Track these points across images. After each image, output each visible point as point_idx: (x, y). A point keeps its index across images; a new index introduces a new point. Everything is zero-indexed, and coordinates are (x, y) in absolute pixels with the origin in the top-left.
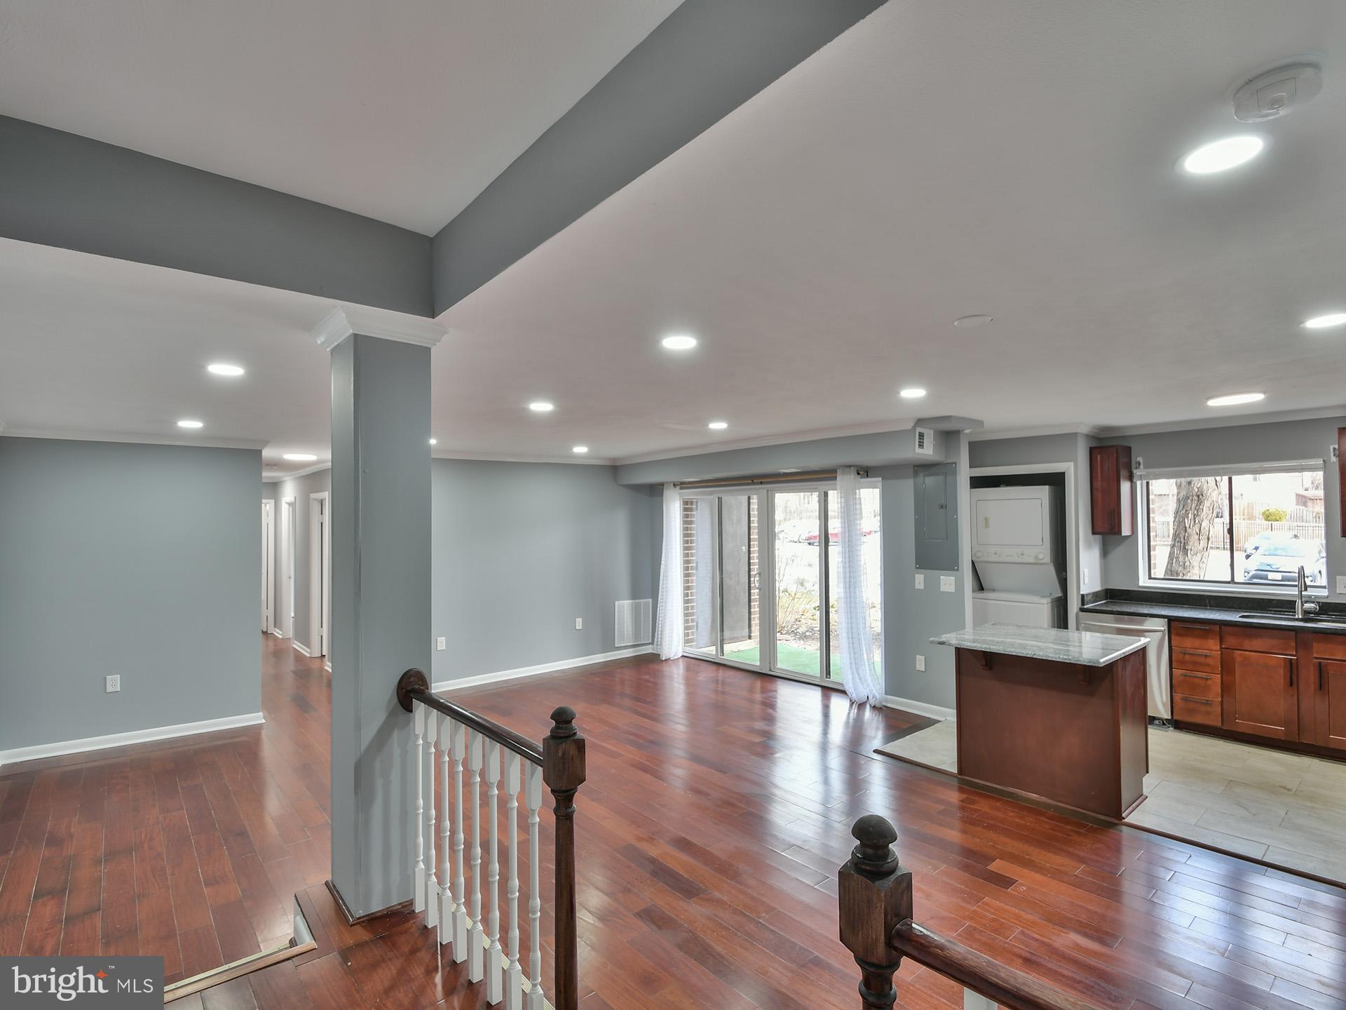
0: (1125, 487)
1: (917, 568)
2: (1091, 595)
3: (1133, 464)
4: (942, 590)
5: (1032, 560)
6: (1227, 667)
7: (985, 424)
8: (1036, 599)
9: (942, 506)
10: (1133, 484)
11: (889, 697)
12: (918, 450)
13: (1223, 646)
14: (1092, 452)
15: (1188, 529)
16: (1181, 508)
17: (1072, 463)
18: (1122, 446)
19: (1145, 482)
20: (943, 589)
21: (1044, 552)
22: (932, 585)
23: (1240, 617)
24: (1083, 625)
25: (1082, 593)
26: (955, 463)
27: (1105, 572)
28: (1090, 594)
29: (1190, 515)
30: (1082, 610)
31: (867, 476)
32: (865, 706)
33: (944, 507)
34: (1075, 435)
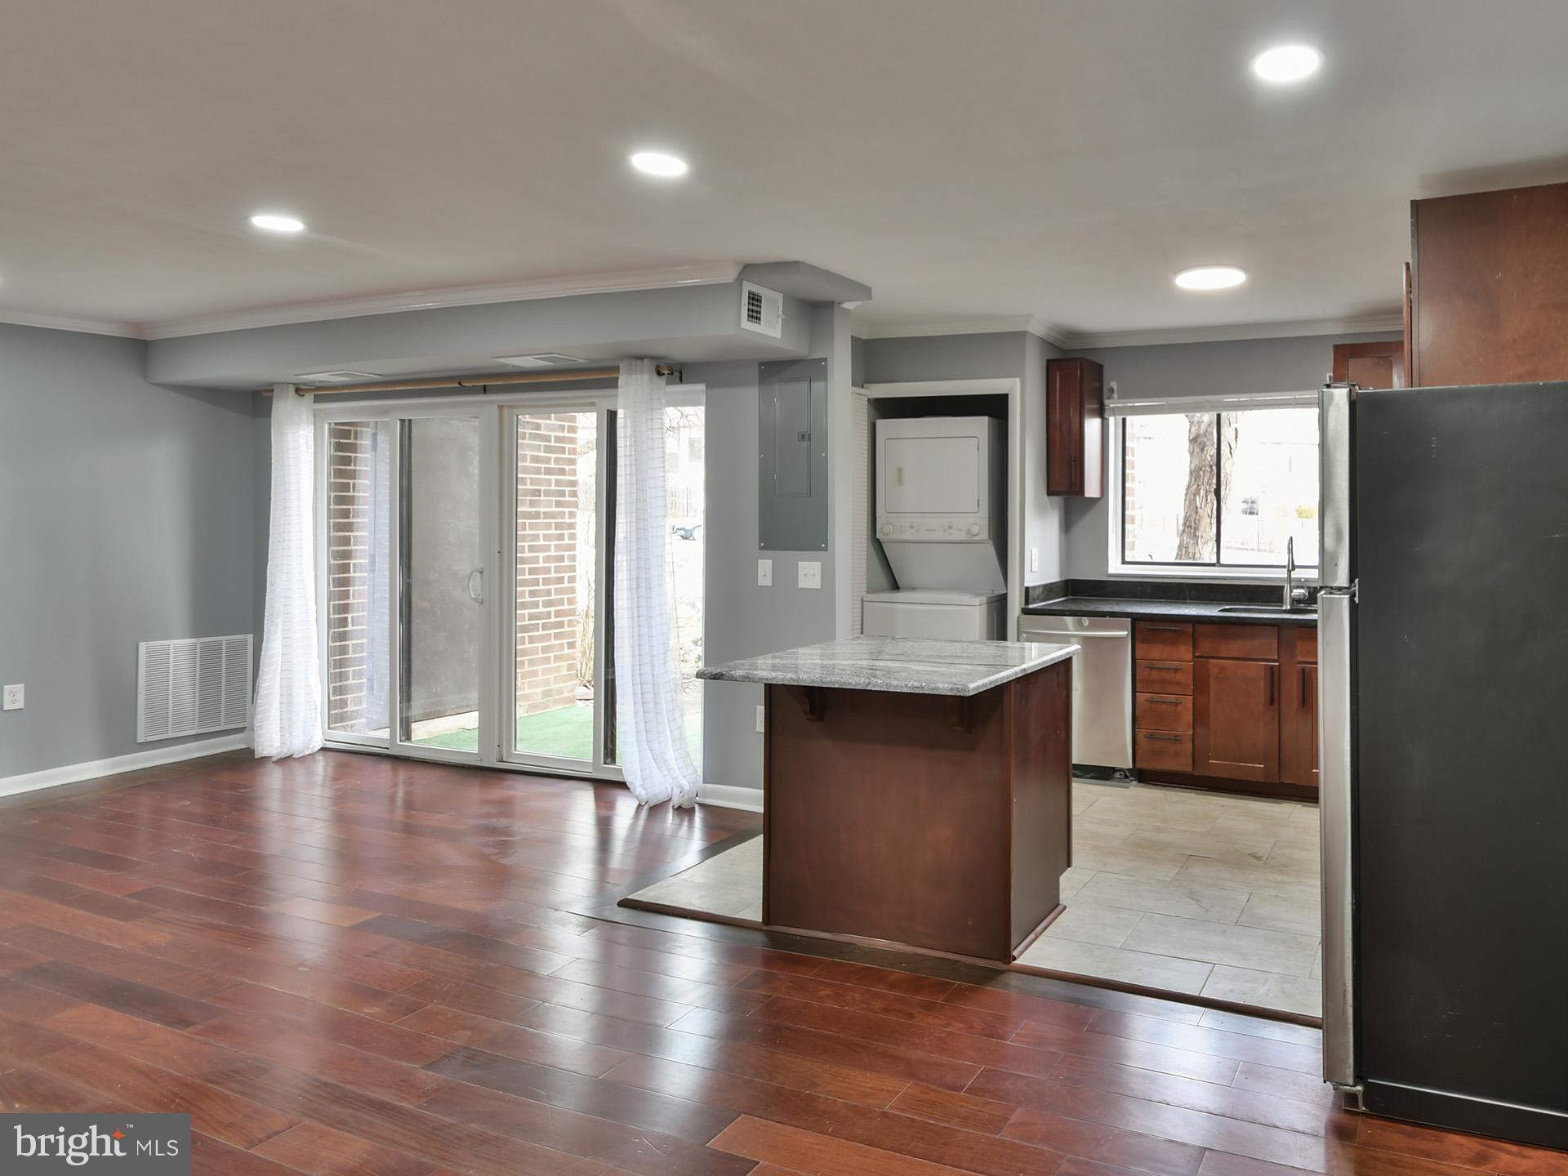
0: (1092, 426)
1: (761, 548)
2: (1041, 589)
3: (1106, 393)
4: (801, 585)
5: (962, 537)
6: (1200, 685)
7: (874, 293)
8: (966, 598)
9: (803, 436)
10: (1105, 421)
11: (709, 786)
12: (746, 324)
13: (1197, 654)
14: (1051, 367)
15: (1199, 510)
16: (1192, 483)
17: (1018, 380)
18: (1088, 361)
19: (1120, 418)
20: (803, 583)
21: (979, 523)
22: (785, 577)
23: (1221, 611)
24: (1025, 635)
25: (1026, 585)
26: (825, 360)
27: (1067, 554)
28: (1039, 586)
29: (1202, 491)
30: (1026, 612)
31: (681, 380)
32: (667, 809)
33: (806, 438)
34: (1020, 336)
